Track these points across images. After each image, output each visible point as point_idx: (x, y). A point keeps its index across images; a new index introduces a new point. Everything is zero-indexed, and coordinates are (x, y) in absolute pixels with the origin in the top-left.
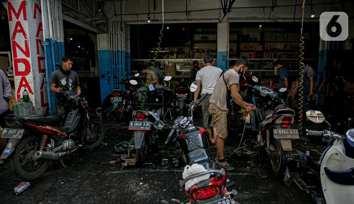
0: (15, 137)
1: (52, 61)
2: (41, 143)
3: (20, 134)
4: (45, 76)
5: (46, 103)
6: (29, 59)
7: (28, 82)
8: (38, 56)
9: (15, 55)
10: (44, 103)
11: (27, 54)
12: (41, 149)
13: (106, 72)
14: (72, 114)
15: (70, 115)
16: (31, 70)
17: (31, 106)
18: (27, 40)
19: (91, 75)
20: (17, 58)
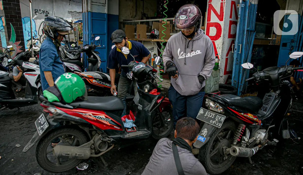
0: (213, 124)
1: (244, 25)
2: (237, 134)
3: (220, 122)
4: (233, 42)
5: (228, 71)
6: (222, 23)
7: (216, 47)
8: (231, 19)
9: (209, 19)
10: (227, 71)
11: (221, 17)
12: (236, 142)
13: (290, 41)
14: (270, 96)
15: (267, 97)
16: (222, 35)
17: (218, 75)
18: (223, 2)
19: (271, 43)
20: (210, 22)
